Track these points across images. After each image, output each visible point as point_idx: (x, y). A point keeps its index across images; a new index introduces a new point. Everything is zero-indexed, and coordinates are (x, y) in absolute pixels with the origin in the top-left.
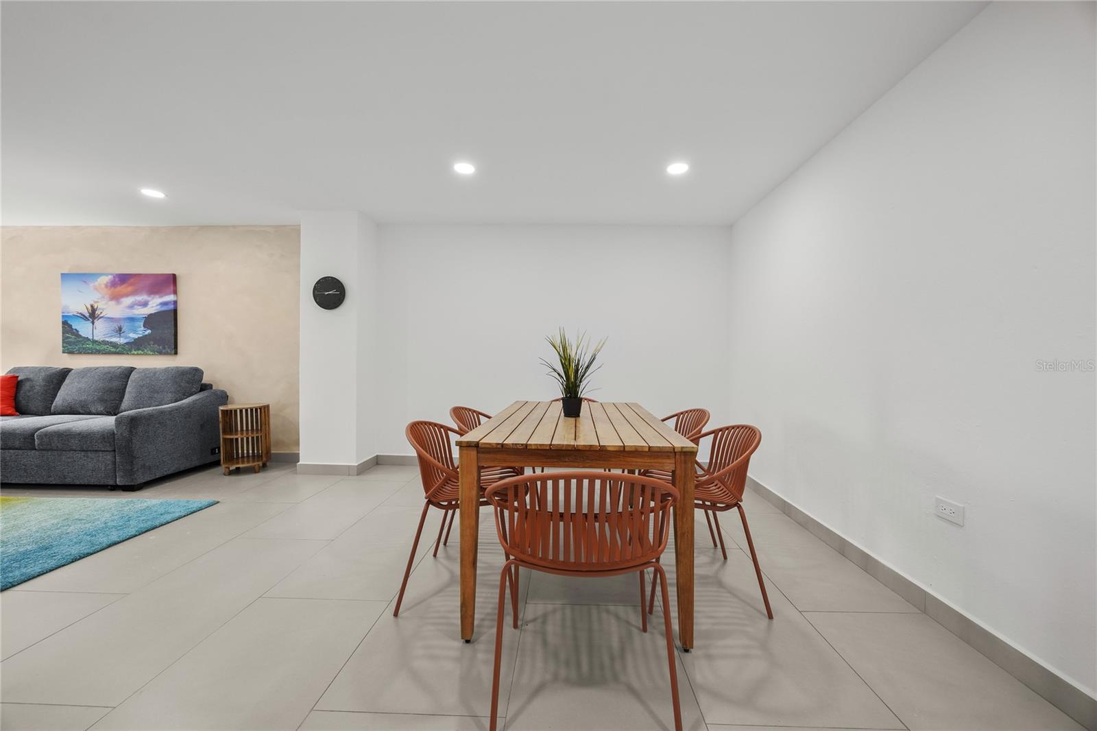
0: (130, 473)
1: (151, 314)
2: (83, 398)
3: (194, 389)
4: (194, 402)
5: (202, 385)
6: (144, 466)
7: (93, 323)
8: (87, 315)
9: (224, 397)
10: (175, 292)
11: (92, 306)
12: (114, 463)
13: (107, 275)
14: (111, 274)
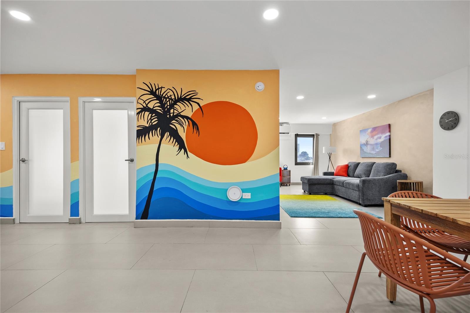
0: (363, 200)
1: (382, 141)
2: (360, 173)
3: (392, 172)
4: (389, 177)
5: (396, 170)
6: (367, 199)
7: (367, 146)
8: (366, 144)
9: (405, 177)
10: (390, 131)
11: (367, 140)
12: (359, 195)
13: (370, 128)
14: (371, 128)
